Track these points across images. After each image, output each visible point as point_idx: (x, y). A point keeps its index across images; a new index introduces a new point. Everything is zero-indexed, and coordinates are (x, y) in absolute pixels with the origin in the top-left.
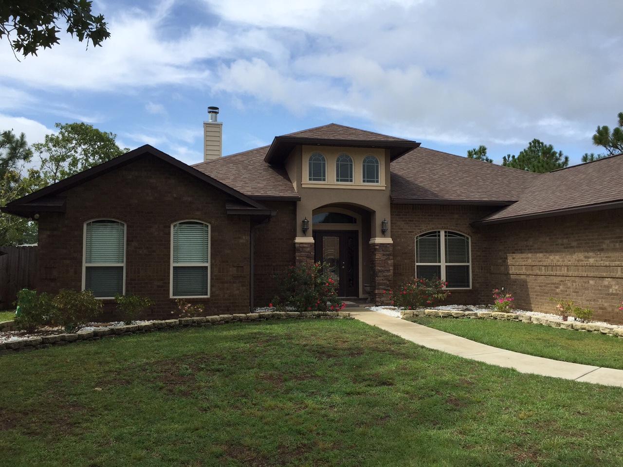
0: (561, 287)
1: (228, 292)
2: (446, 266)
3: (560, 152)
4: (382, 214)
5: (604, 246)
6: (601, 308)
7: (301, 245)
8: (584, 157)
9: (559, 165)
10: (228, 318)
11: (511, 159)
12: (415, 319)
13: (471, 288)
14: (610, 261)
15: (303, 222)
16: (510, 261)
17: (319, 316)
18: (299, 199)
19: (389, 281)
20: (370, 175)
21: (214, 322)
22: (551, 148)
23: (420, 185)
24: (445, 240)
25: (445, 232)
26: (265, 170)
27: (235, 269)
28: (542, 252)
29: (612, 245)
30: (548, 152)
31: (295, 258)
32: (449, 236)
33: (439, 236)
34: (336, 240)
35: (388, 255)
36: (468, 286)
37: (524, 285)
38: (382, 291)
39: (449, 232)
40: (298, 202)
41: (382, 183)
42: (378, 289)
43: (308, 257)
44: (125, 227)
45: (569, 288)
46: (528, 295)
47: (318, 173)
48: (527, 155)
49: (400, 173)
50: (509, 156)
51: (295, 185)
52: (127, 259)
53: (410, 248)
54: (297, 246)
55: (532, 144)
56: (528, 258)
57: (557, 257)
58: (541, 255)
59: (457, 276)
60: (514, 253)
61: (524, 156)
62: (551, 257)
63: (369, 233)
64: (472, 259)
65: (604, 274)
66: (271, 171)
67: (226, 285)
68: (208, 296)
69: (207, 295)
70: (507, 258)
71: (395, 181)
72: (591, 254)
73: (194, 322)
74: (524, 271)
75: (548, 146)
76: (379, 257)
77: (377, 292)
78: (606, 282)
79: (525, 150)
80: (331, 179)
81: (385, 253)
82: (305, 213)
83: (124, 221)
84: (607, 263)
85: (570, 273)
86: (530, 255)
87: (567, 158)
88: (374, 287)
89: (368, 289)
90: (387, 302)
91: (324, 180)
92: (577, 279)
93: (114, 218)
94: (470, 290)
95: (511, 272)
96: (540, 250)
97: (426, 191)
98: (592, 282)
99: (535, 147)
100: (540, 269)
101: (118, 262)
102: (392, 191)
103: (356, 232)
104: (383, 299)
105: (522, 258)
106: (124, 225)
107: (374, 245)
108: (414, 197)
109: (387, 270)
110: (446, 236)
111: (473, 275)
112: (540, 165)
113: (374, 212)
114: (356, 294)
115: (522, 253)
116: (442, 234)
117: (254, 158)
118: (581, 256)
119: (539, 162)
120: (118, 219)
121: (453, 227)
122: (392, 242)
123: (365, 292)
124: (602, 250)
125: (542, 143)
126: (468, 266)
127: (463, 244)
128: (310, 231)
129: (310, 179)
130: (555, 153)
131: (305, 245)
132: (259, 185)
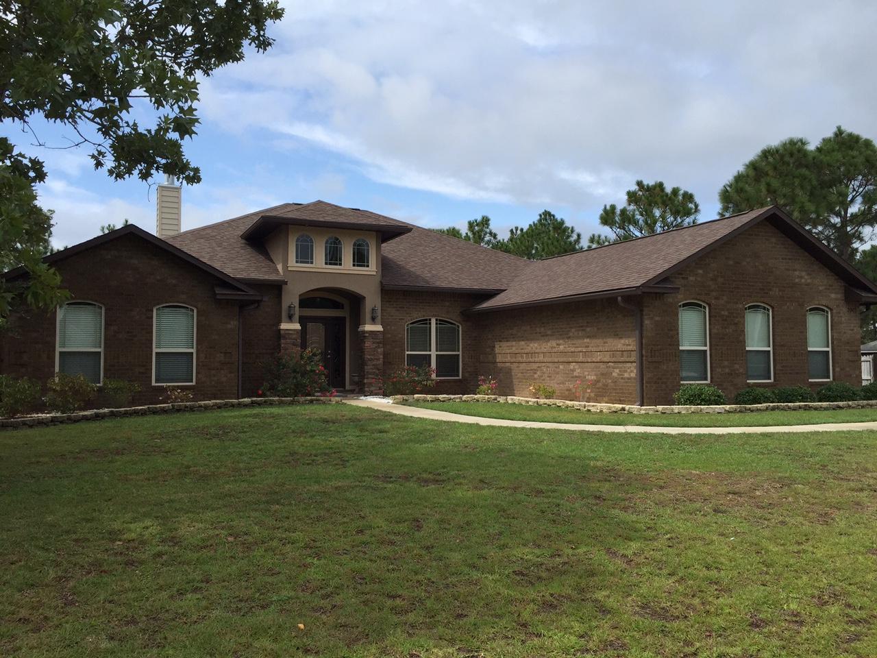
0: (538, 373)
1: (216, 379)
2: (437, 355)
3: (572, 228)
4: (372, 301)
5: (571, 334)
6: (567, 390)
7: (287, 332)
8: (591, 238)
9: (571, 243)
10: (221, 403)
11: (519, 232)
12: (405, 403)
13: (460, 377)
14: (576, 347)
15: (290, 307)
16: (497, 350)
17: (311, 401)
18: (286, 283)
19: (379, 370)
20: (360, 258)
21: (206, 408)
22: (562, 222)
23: (411, 269)
24: (436, 328)
25: (436, 320)
26: (242, 248)
27: (222, 355)
28: (523, 340)
29: (576, 334)
30: (560, 227)
31: (280, 345)
32: (440, 324)
33: (430, 324)
34: (321, 327)
35: (378, 343)
36: (458, 376)
37: (509, 372)
38: (370, 381)
39: (440, 320)
40: (284, 286)
41: (372, 268)
42: (367, 378)
43: (294, 344)
44: (103, 309)
45: (544, 373)
46: (512, 382)
47: (305, 255)
48: (536, 228)
49: (390, 256)
50: (517, 228)
51: (280, 267)
52: (105, 343)
53: (400, 336)
54: (282, 332)
55: (543, 216)
56: (512, 346)
57: (536, 345)
58: (523, 343)
59: (447, 365)
60: (500, 341)
61: (533, 231)
62: (531, 345)
63: (357, 320)
64: (462, 348)
65: (571, 359)
66: (249, 249)
67: (213, 372)
68: (194, 383)
69: (192, 382)
70: (494, 347)
71: (386, 265)
72: (561, 341)
73: (186, 407)
74: (509, 359)
75: (559, 220)
76: (368, 345)
77: (365, 381)
78: (572, 366)
79: (534, 223)
80: (319, 262)
81: (375, 341)
82: (291, 298)
83: (102, 303)
84: (573, 350)
85: (545, 360)
86: (514, 343)
87: (579, 236)
88: (363, 377)
89: (356, 379)
90: (376, 391)
91: (312, 263)
92: (550, 365)
93: (91, 300)
94: (460, 380)
95: (498, 361)
96: (522, 338)
97: (418, 277)
98: (561, 367)
99: (546, 220)
100: (522, 357)
101: (96, 347)
102: (383, 276)
103: (344, 318)
104: (372, 389)
105: (508, 346)
106: (101, 308)
107: (364, 332)
108: (405, 284)
109: (376, 359)
110: (436, 324)
111: (463, 364)
112: (550, 242)
113: (365, 298)
114: (343, 386)
115: (507, 341)
116: (433, 322)
117: (226, 233)
118: (553, 343)
119: (549, 239)
120: (96, 301)
121: (444, 315)
122: (382, 330)
123: (352, 382)
124: (569, 338)
125: (554, 216)
126: (459, 355)
127: (454, 331)
128: (297, 317)
129: (297, 262)
130: (567, 228)
131: (290, 332)
132: (240, 266)
